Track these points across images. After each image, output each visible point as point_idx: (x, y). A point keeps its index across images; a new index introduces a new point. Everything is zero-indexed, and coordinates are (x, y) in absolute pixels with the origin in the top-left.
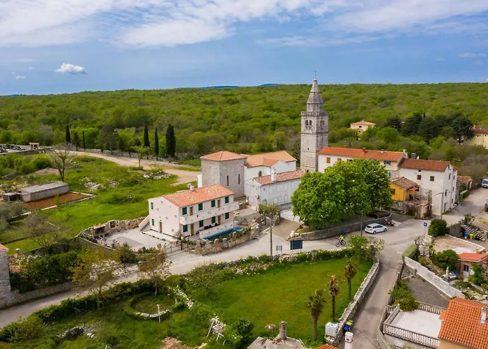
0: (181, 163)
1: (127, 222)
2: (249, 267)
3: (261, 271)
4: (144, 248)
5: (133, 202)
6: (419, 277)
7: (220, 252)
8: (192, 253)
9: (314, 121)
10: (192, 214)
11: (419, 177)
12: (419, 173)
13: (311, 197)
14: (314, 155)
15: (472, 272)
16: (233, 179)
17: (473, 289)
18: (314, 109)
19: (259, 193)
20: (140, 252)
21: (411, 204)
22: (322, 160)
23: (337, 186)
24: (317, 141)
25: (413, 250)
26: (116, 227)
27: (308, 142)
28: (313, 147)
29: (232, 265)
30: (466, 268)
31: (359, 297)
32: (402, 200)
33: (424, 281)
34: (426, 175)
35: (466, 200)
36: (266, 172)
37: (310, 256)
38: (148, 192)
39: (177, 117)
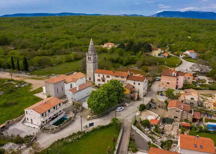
0: (31, 74)
1: (15, 120)
2: (73, 138)
3: (79, 139)
4: (27, 136)
5: (14, 105)
6: (137, 133)
7: (60, 130)
8: (48, 133)
9: (92, 58)
10: (46, 116)
11: (134, 83)
12: (135, 82)
13: (95, 103)
14: (92, 72)
15: (154, 127)
16: (60, 89)
17: (155, 134)
18: (92, 52)
19: (72, 96)
20: (25, 138)
21: (132, 95)
22: (96, 75)
23: (105, 97)
24: (93, 66)
25: (134, 121)
26: (10, 123)
27: (90, 66)
28: (92, 68)
29: (66, 138)
30: (152, 126)
31: (117, 147)
32: (128, 93)
33: (139, 134)
34: (137, 83)
35: (151, 88)
36: (74, 85)
37: (97, 128)
38: (20, 97)
39: (23, 40)
